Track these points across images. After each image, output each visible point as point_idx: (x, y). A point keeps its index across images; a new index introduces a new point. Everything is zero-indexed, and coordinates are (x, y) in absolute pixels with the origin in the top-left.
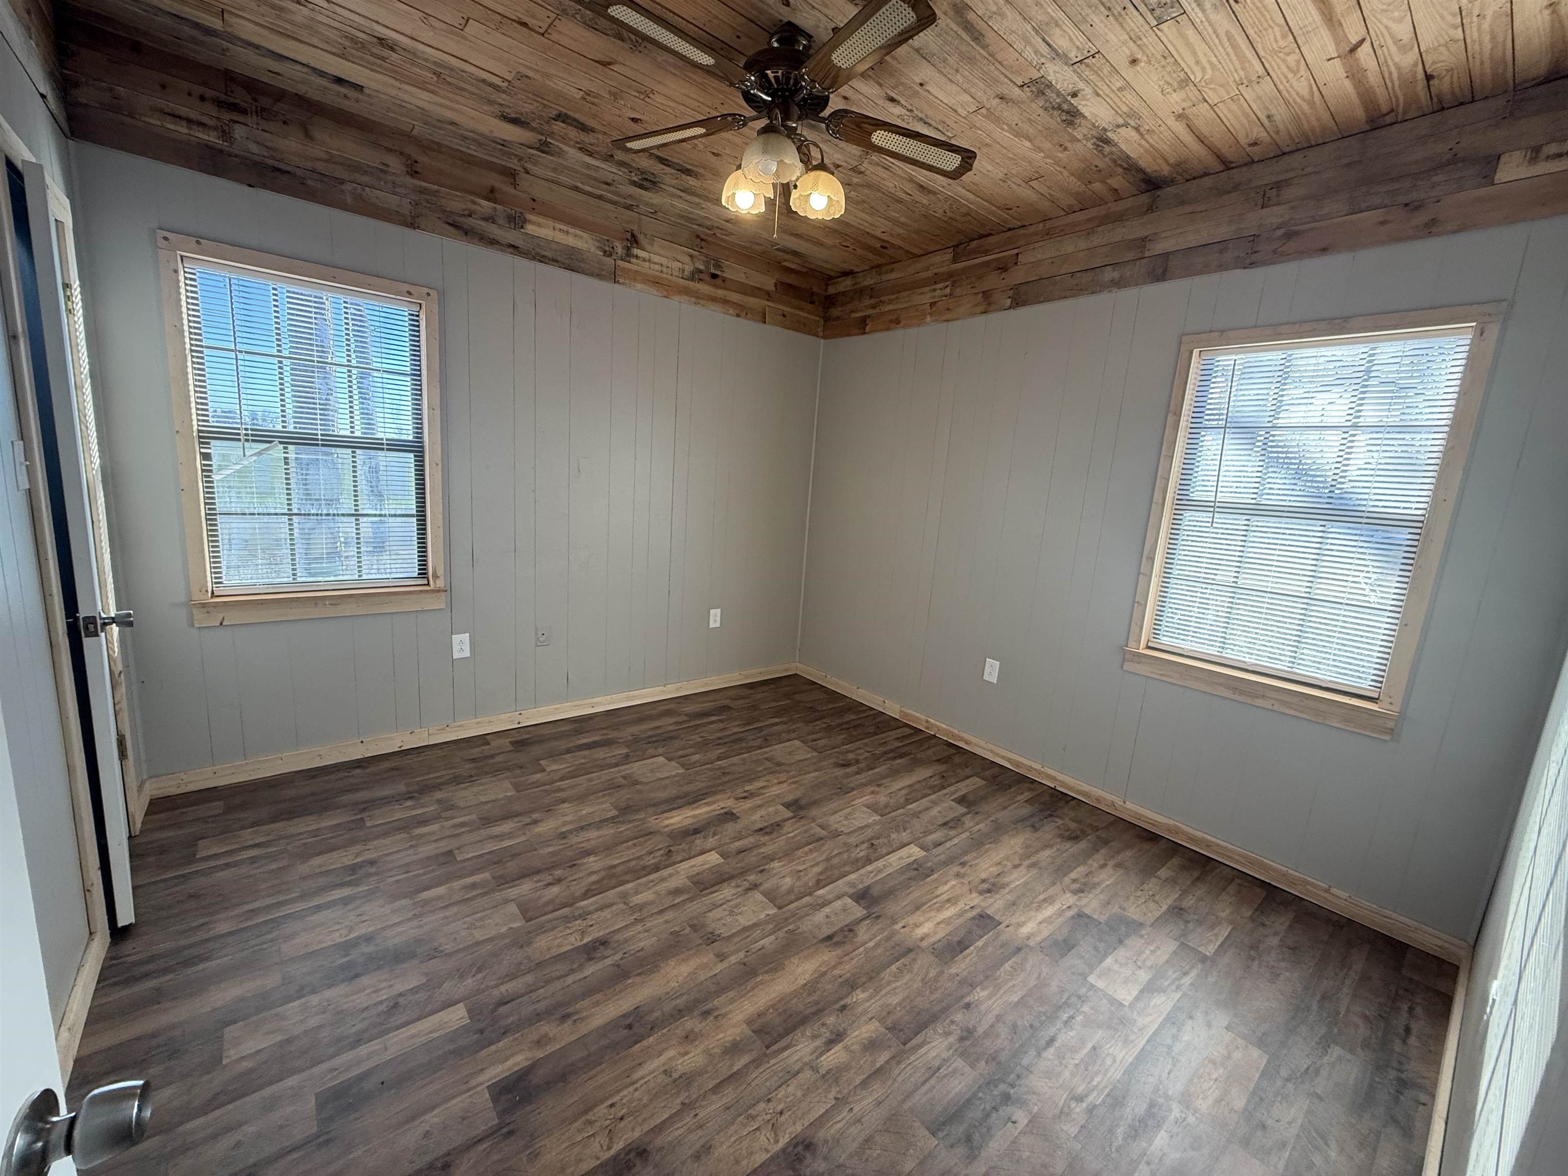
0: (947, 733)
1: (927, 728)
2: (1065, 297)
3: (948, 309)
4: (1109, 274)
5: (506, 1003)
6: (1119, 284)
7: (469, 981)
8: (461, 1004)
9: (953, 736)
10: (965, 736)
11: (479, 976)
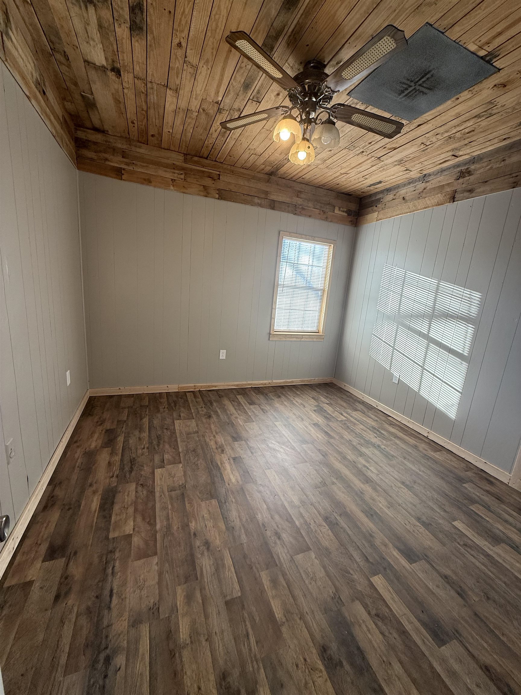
0: (206, 387)
1: (195, 389)
2: (242, 203)
3: (184, 187)
4: (256, 200)
5: (367, 558)
6: (260, 205)
7: (356, 577)
8: (371, 579)
9: (209, 386)
10: (213, 384)
11: (351, 572)
